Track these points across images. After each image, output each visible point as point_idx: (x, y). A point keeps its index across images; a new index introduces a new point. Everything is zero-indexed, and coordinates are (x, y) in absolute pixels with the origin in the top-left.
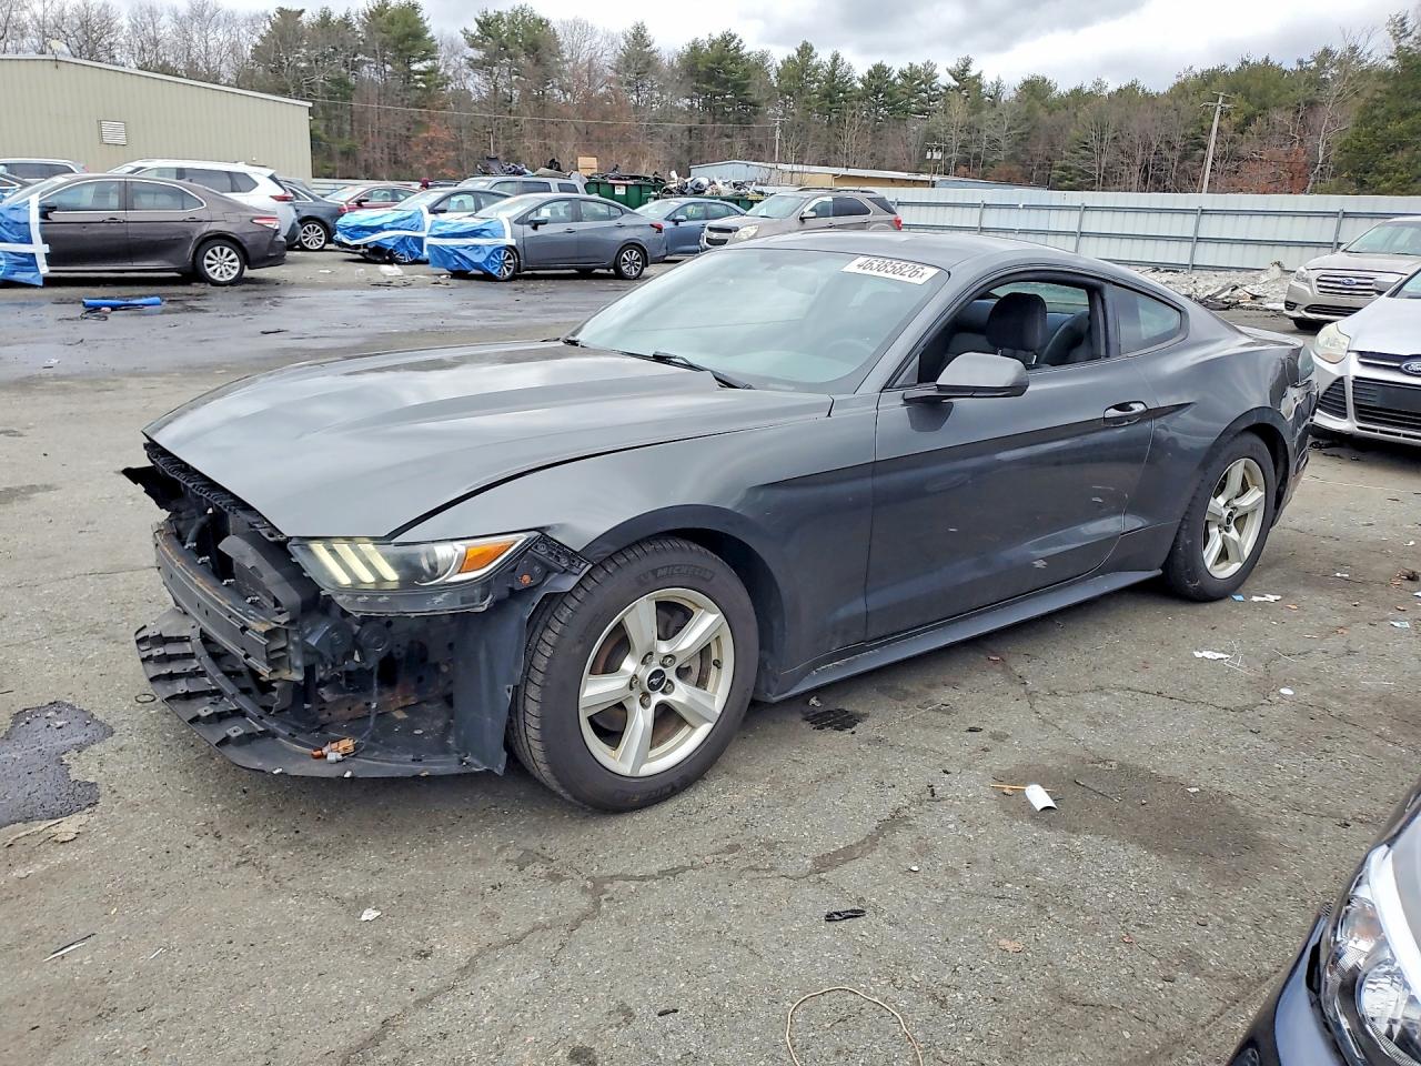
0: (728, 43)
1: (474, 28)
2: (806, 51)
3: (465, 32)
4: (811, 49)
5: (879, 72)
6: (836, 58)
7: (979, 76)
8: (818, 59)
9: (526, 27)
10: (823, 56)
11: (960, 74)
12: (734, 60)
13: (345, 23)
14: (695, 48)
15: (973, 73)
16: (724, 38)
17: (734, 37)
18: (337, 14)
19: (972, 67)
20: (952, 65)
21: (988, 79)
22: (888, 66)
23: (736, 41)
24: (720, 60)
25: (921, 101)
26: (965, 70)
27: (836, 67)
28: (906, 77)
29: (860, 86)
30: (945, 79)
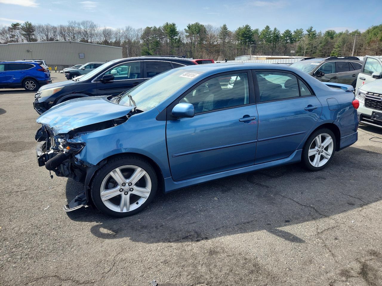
0: (247, 27)
1: (187, 28)
2: (268, 27)
3: (185, 29)
5: (288, 32)
6: (275, 29)
7: (315, 31)
8: (270, 30)
9: (198, 27)
11: (310, 31)
12: (248, 31)
13: (159, 29)
18: (158, 27)
19: (312, 29)
20: (307, 29)
21: (317, 32)
23: (249, 27)
24: (244, 32)
25: (299, 38)
27: (275, 31)
28: (296, 32)
29: (282, 35)
30: (305, 32)
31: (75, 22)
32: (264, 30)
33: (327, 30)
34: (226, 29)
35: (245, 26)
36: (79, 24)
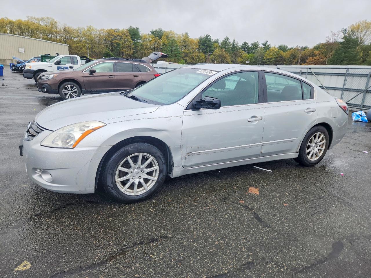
0: (208, 37)
2: (227, 39)
4: (228, 38)
5: (245, 44)
6: (234, 41)
8: (230, 41)
12: (209, 41)
14: (201, 38)
15: (268, 44)
16: (207, 36)
21: (272, 46)
22: (247, 42)
23: (210, 37)
24: (205, 41)
25: (255, 50)
26: (266, 43)
27: (234, 43)
28: (253, 45)
29: (240, 47)
30: (261, 46)
31: (35, 17)
32: (224, 41)
33: (280, 45)
34: (188, 37)
35: (206, 36)
36: (38, 20)
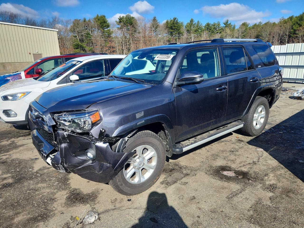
4: (193, 20)
6: (198, 22)
7: (230, 23)
10: (195, 21)
12: (176, 23)
17: (176, 19)
20: (224, 22)
22: (210, 23)
25: (217, 30)
26: (227, 22)
29: (204, 28)
